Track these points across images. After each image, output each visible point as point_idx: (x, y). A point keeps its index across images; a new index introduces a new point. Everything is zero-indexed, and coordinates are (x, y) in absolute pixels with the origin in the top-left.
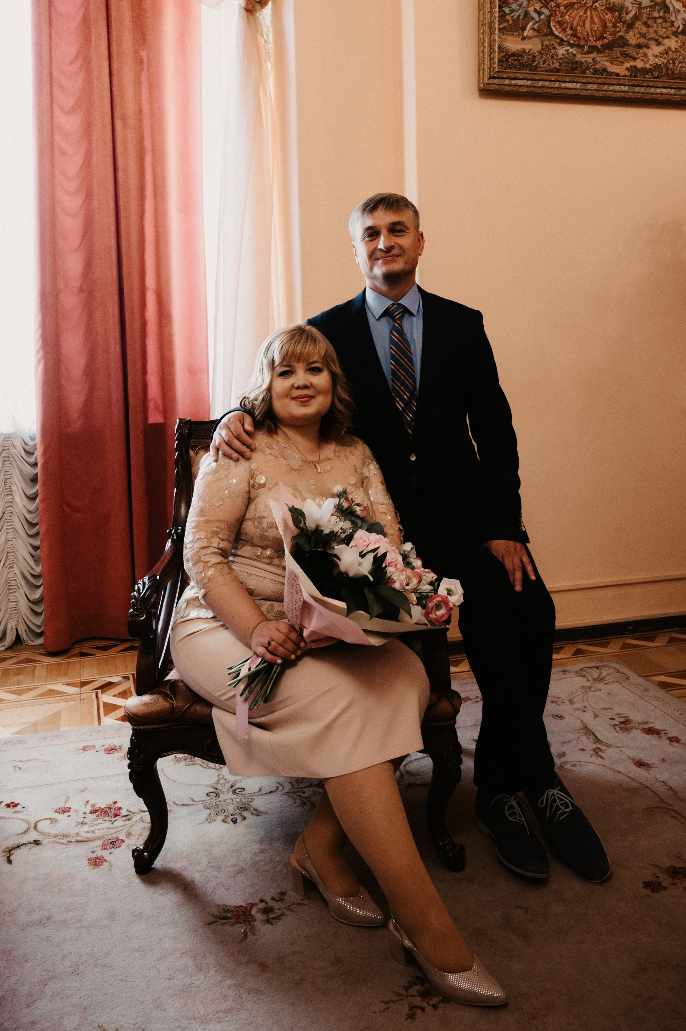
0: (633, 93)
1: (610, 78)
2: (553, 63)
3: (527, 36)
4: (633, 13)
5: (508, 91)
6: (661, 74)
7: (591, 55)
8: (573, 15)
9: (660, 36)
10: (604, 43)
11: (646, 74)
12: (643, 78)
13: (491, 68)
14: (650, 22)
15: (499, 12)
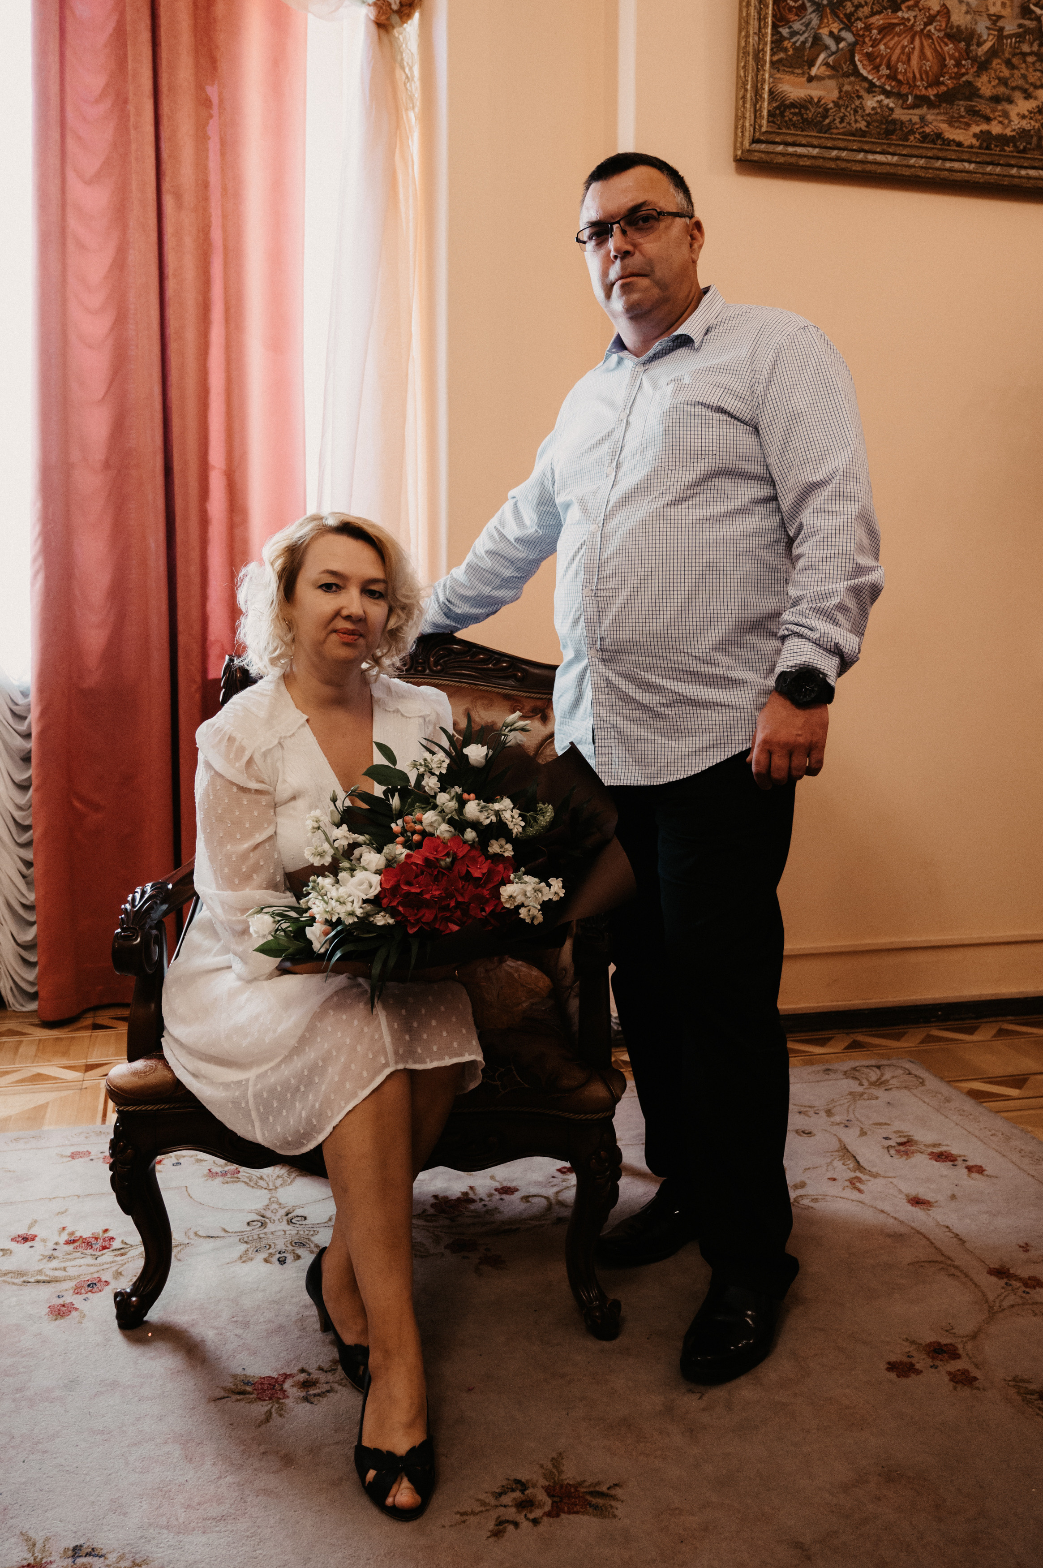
0: (983, 174)
1: (947, 150)
2: (856, 121)
3: (816, 76)
4: (988, 45)
5: (781, 164)
6: (1029, 146)
7: (918, 111)
8: (891, 44)
9: (1032, 84)
10: (940, 92)
11: (1005, 145)
12: (999, 151)
13: (755, 125)
14: (1015, 61)
15: (773, 35)
